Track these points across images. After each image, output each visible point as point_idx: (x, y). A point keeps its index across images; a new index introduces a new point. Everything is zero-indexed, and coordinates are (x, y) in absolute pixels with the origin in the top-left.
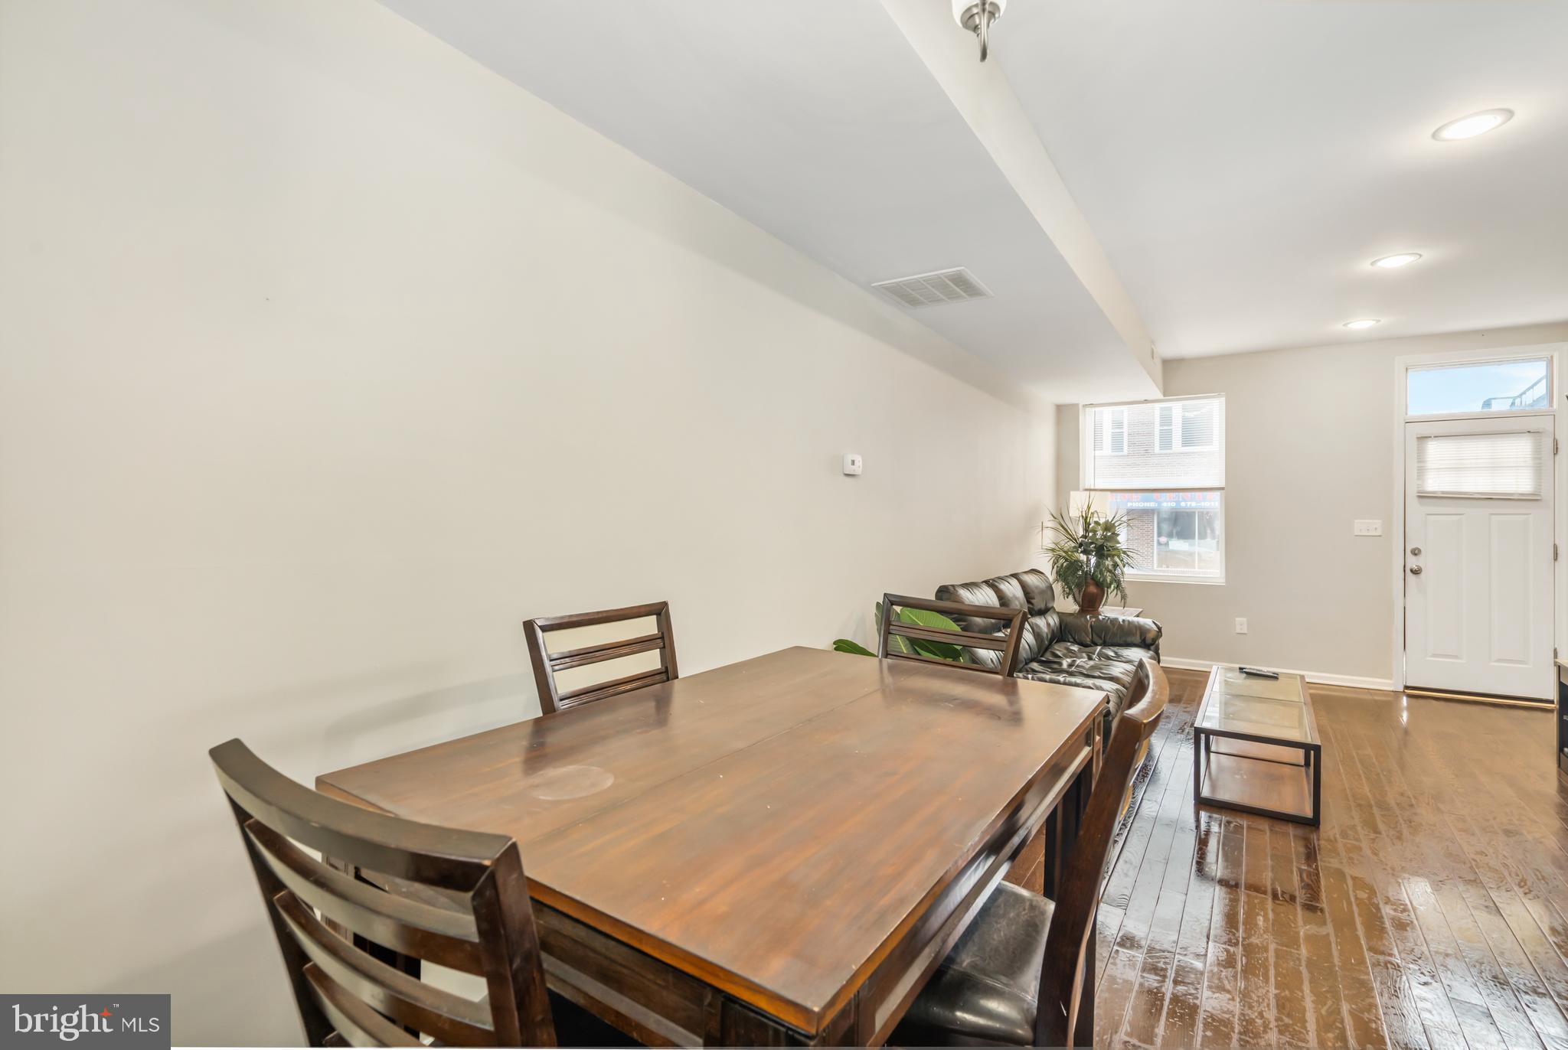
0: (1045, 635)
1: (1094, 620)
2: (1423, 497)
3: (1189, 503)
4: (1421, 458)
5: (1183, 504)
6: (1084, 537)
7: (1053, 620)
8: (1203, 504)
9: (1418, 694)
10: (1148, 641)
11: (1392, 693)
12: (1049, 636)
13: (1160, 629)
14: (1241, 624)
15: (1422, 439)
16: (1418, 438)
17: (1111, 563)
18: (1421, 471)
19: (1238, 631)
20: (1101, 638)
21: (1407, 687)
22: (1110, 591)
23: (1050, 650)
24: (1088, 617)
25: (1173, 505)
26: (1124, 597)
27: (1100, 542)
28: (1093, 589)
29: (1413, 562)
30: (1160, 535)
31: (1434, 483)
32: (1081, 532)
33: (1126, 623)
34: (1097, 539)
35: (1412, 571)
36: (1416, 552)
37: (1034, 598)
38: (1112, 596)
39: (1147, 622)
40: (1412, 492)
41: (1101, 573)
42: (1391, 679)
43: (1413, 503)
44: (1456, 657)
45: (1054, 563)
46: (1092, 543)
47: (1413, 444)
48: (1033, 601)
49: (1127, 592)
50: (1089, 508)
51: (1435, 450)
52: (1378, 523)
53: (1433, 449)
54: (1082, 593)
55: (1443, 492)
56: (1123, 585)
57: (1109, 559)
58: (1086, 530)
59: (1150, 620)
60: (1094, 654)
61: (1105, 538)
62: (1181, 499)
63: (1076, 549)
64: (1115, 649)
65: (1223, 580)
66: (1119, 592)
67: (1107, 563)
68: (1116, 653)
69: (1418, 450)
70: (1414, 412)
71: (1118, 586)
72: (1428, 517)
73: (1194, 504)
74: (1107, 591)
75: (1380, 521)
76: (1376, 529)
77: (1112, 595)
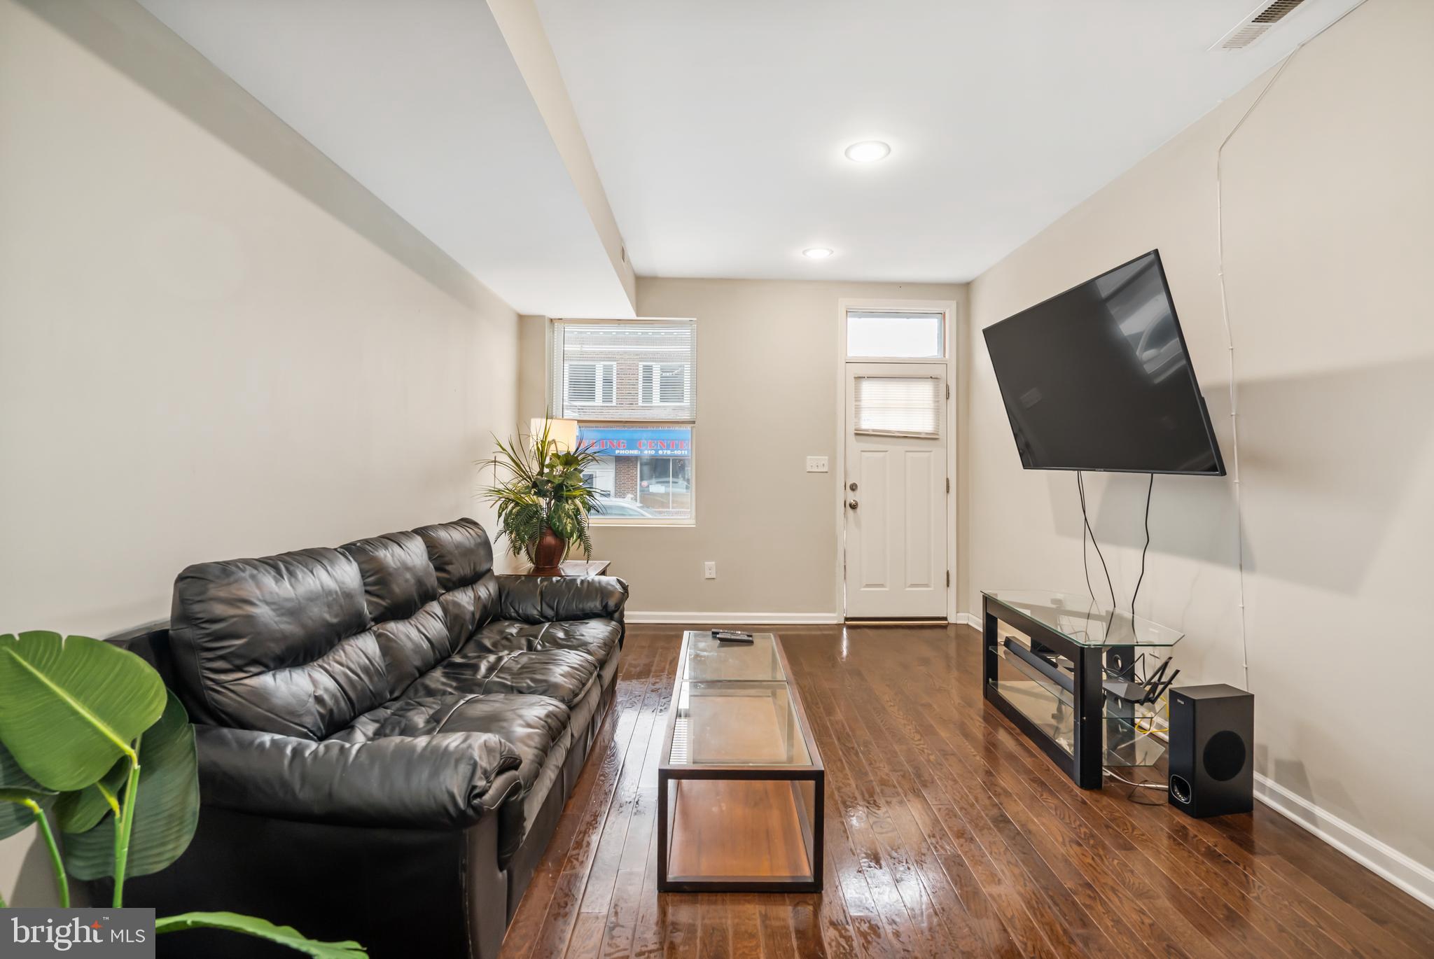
0: (468, 617)
1: (545, 583)
2: (859, 434)
3: (665, 451)
4: (858, 398)
5: (660, 452)
6: (541, 473)
7: (485, 590)
8: (676, 452)
9: (856, 625)
10: (610, 610)
11: (836, 626)
12: (477, 616)
13: (625, 588)
14: (710, 568)
15: (859, 378)
16: (855, 378)
17: (572, 507)
18: (858, 409)
19: (708, 576)
20: (553, 609)
21: (847, 619)
22: (571, 541)
23: (474, 638)
24: (539, 580)
25: (653, 452)
26: (587, 549)
27: (557, 481)
28: (550, 540)
29: (851, 498)
30: (642, 479)
31: (869, 422)
32: (536, 469)
33: (586, 585)
34: (554, 476)
35: (850, 505)
36: (854, 488)
37: (450, 563)
38: (573, 548)
39: (610, 580)
40: (851, 431)
41: (560, 519)
42: (834, 611)
43: (851, 438)
44: (882, 585)
45: (502, 509)
46: (549, 481)
47: (851, 382)
48: (449, 568)
49: (592, 541)
50: (545, 436)
51: (869, 390)
52: (824, 459)
53: (868, 388)
54: (535, 547)
55: (874, 430)
56: (587, 533)
57: (570, 502)
58: (542, 465)
59: (615, 578)
60: (536, 638)
61: (565, 475)
62: (659, 448)
63: (527, 490)
64: (566, 625)
65: (693, 521)
66: (582, 543)
67: (567, 506)
68: (566, 632)
69: (855, 389)
70: (852, 353)
71: (581, 535)
72: (863, 453)
73: (669, 452)
74: (569, 542)
75: (827, 457)
76: (824, 465)
77: (574, 546)
